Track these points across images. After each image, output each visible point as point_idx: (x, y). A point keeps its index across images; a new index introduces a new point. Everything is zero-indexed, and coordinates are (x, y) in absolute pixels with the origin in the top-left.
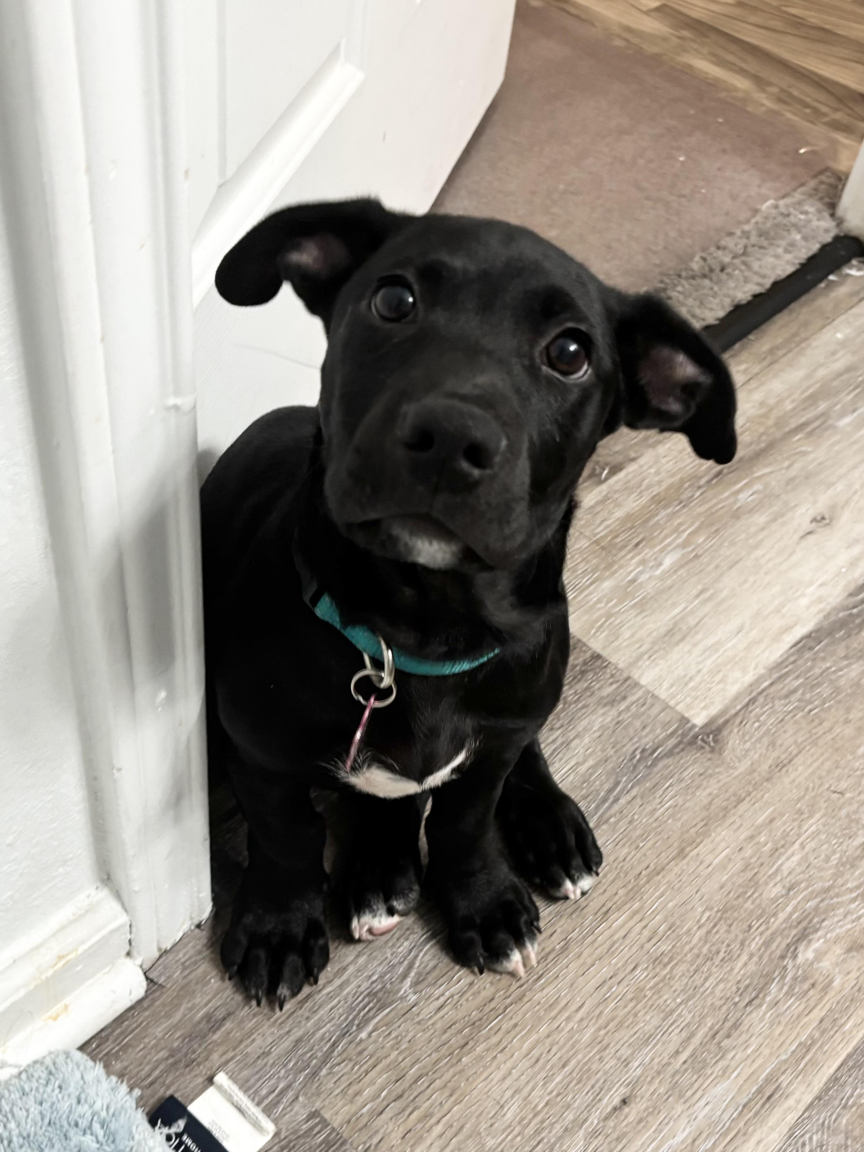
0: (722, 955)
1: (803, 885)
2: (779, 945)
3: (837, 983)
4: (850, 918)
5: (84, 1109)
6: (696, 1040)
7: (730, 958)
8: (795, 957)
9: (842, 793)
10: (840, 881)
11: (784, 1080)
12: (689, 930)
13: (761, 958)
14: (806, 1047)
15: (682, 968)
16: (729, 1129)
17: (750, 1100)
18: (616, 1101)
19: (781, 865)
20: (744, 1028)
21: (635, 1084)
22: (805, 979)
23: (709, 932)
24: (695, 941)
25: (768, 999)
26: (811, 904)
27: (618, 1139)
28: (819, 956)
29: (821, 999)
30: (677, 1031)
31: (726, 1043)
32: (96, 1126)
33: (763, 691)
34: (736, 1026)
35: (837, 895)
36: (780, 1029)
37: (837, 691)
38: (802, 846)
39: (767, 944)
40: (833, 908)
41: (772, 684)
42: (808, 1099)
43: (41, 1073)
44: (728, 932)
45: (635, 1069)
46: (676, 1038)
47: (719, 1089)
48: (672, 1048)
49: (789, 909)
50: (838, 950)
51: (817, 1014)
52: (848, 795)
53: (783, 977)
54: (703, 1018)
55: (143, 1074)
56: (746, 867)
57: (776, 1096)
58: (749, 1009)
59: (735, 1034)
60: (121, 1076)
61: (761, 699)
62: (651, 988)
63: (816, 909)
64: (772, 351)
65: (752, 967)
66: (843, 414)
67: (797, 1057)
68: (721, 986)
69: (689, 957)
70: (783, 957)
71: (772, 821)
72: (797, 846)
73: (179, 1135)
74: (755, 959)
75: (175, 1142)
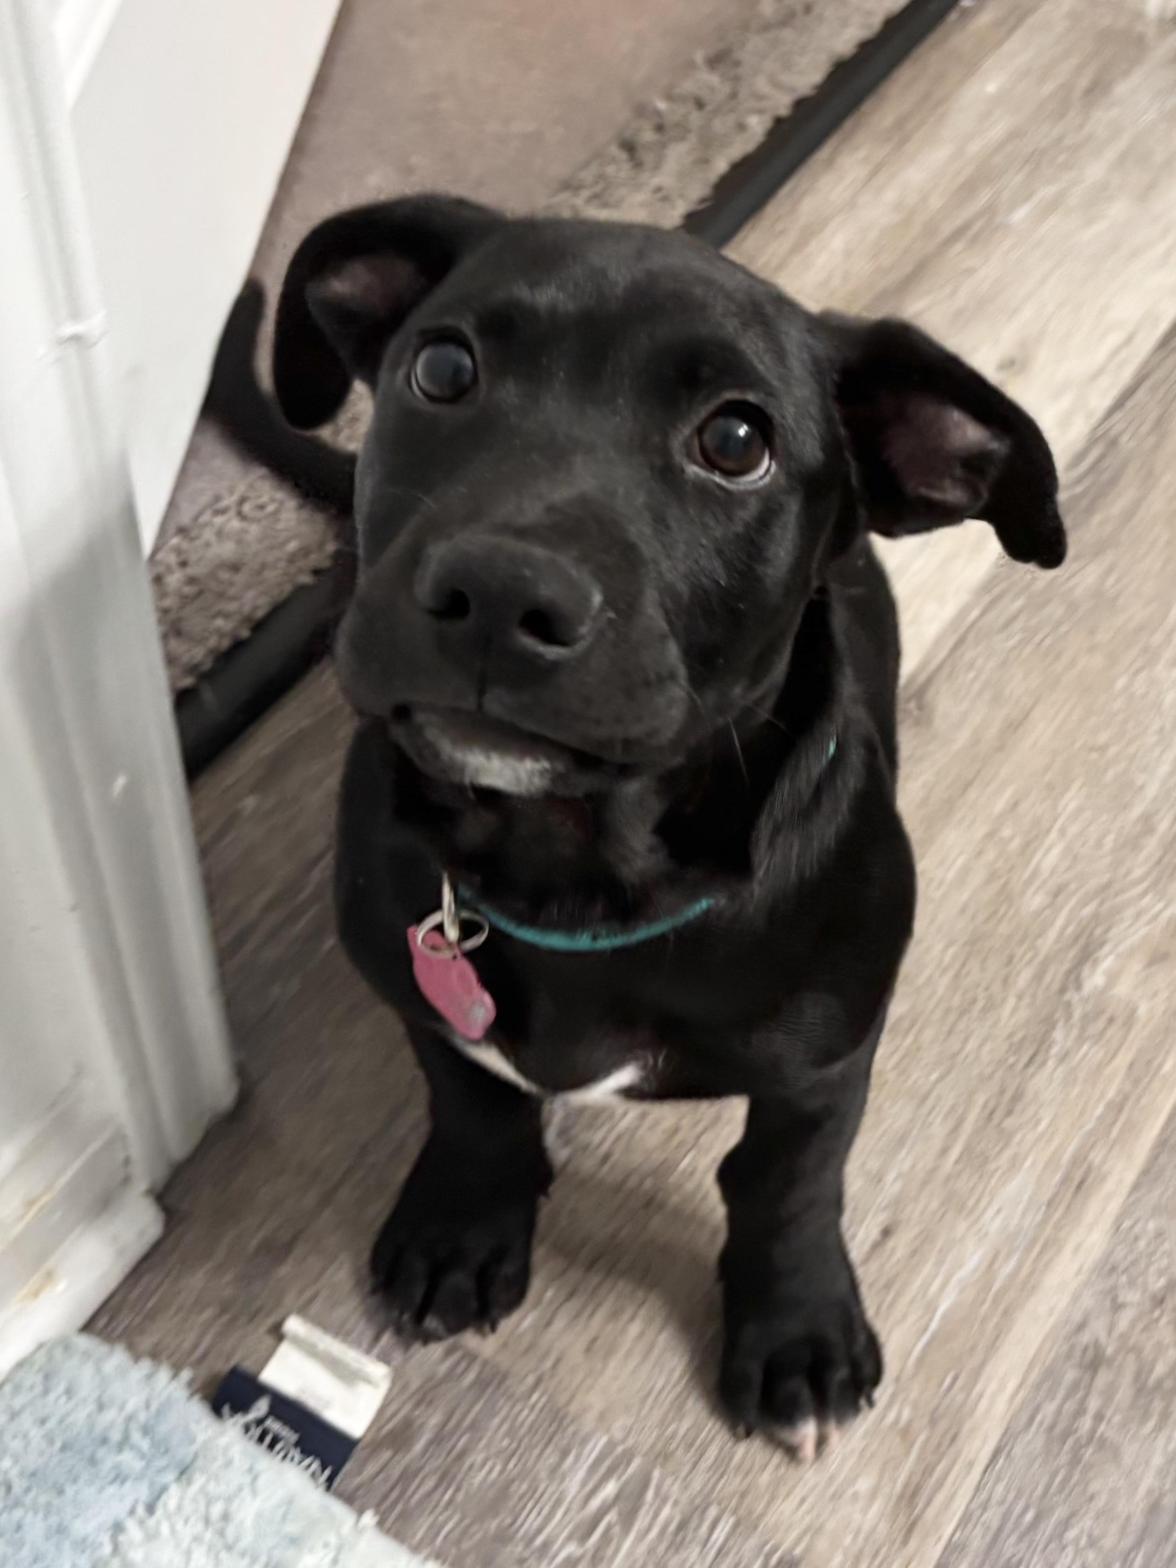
0: (980, 1004)
1: (1073, 886)
2: (1055, 975)
3: (1143, 1010)
4: (1145, 918)
5: (109, 1415)
6: (968, 1127)
7: (991, 1006)
8: (1079, 987)
9: (1103, 749)
10: (1122, 870)
11: (1096, 1157)
12: (929, 979)
13: (1034, 996)
14: (1117, 1107)
15: (928, 1034)
16: (1034, 1241)
17: (1056, 1195)
18: (875, 1233)
19: (1040, 861)
20: (1029, 1095)
21: (898, 1203)
22: (1099, 1014)
23: (957, 976)
24: (940, 991)
25: (1055, 1050)
26: (1088, 910)
27: (888, 1286)
28: (1112, 978)
29: (1125, 1038)
30: (939, 1120)
31: (1009, 1123)
32: (136, 1437)
33: (974, 624)
34: (1017, 1097)
35: (1123, 891)
36: (1076, 1091)
37: (1072, 607)
38: (1062, 832)
39: (1038, 977)
40: (1117, 910)
41: (983, 613)
42: (1131, 1176)
43: (32, 1378)
44: (983, 969)
45: (892, 1187)
46: (939, 1129)
47: (1012, 1187)
48: (936, 1145)
49: (1060, 922)
50: (1136, 966)
51: (1123, 1060)
52: (1112, 751)
53: (1069, 1017)
54: (971, 1094)
55: (187, 1345)
56: (993, 876)
57: (1090, 1180)
58: (1031, 1069)
59: (1019, 1107)
60: (155, 1355)
61: (971, 637)
62: (894, 1068)
63: (1096, 916)
64: (900, 123)
65: (1023, 1014)
66: (1013, 206)
67: (1106, 1124)
68: (988, 1047)
69: (938, 1014)
70: (1063, 990)
71: (1016, 804)
72: (1053, 834)
73: (260, 1422)
74: (1027, 1000)
75: (256, 1432)
